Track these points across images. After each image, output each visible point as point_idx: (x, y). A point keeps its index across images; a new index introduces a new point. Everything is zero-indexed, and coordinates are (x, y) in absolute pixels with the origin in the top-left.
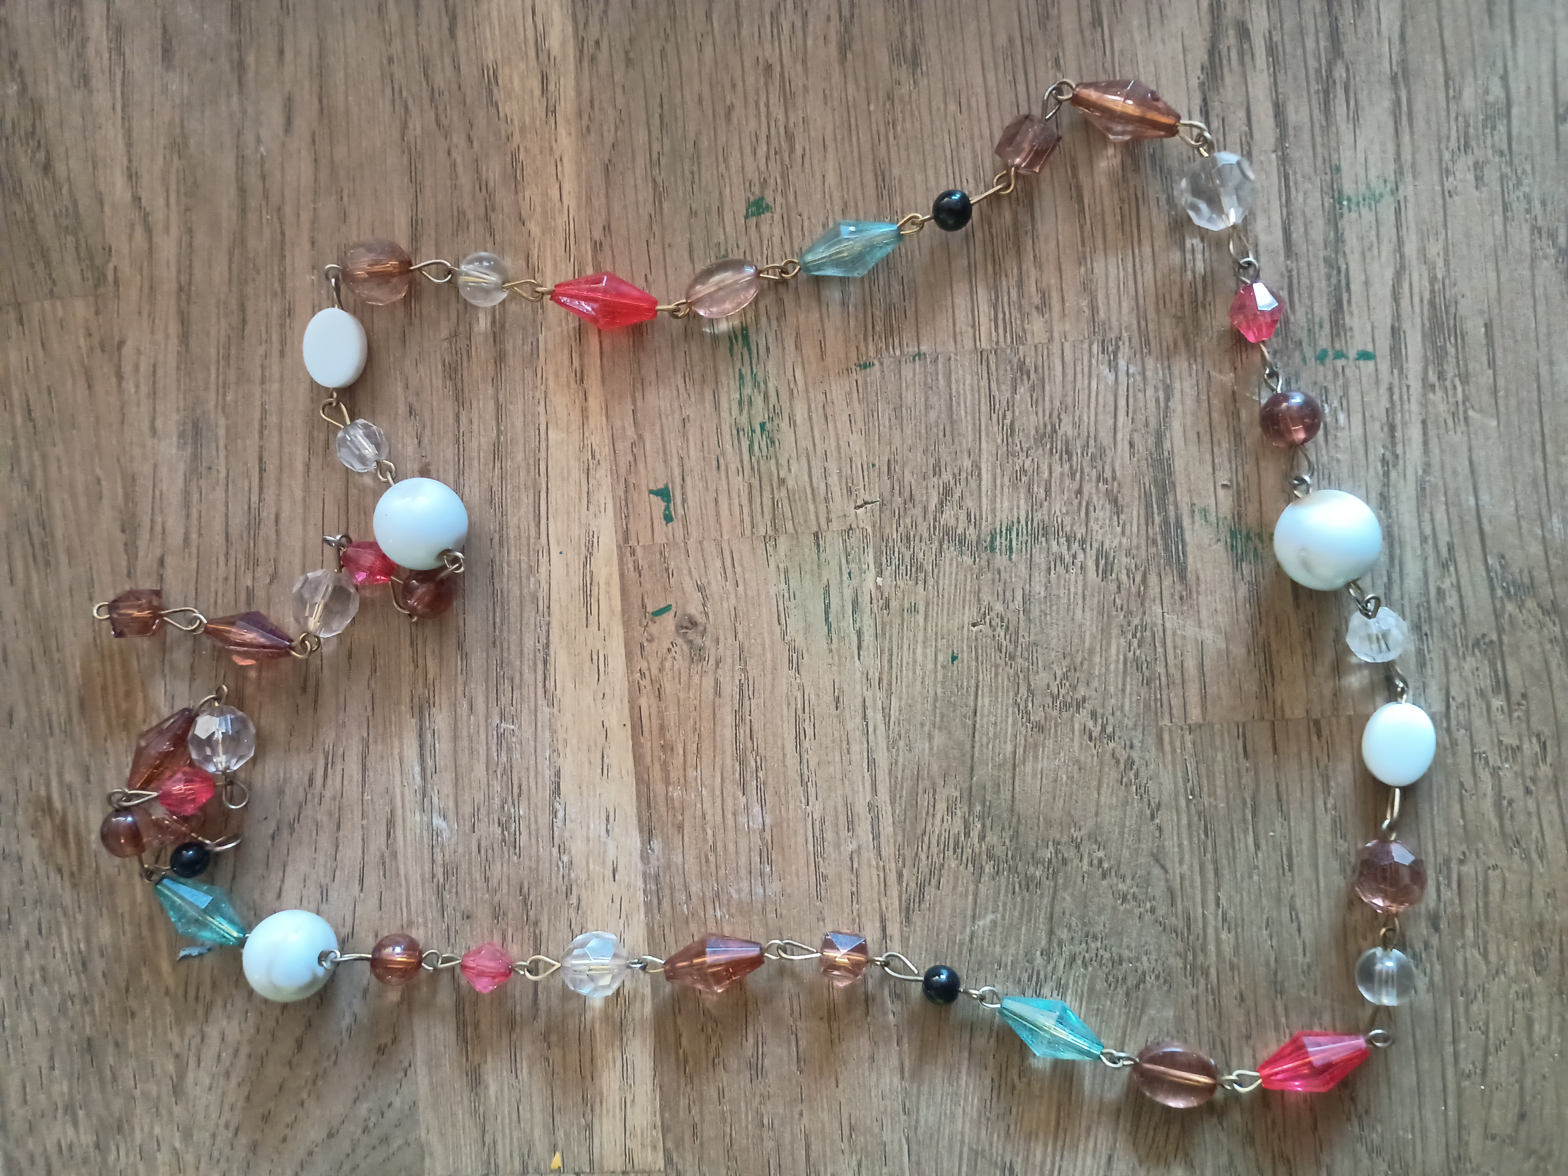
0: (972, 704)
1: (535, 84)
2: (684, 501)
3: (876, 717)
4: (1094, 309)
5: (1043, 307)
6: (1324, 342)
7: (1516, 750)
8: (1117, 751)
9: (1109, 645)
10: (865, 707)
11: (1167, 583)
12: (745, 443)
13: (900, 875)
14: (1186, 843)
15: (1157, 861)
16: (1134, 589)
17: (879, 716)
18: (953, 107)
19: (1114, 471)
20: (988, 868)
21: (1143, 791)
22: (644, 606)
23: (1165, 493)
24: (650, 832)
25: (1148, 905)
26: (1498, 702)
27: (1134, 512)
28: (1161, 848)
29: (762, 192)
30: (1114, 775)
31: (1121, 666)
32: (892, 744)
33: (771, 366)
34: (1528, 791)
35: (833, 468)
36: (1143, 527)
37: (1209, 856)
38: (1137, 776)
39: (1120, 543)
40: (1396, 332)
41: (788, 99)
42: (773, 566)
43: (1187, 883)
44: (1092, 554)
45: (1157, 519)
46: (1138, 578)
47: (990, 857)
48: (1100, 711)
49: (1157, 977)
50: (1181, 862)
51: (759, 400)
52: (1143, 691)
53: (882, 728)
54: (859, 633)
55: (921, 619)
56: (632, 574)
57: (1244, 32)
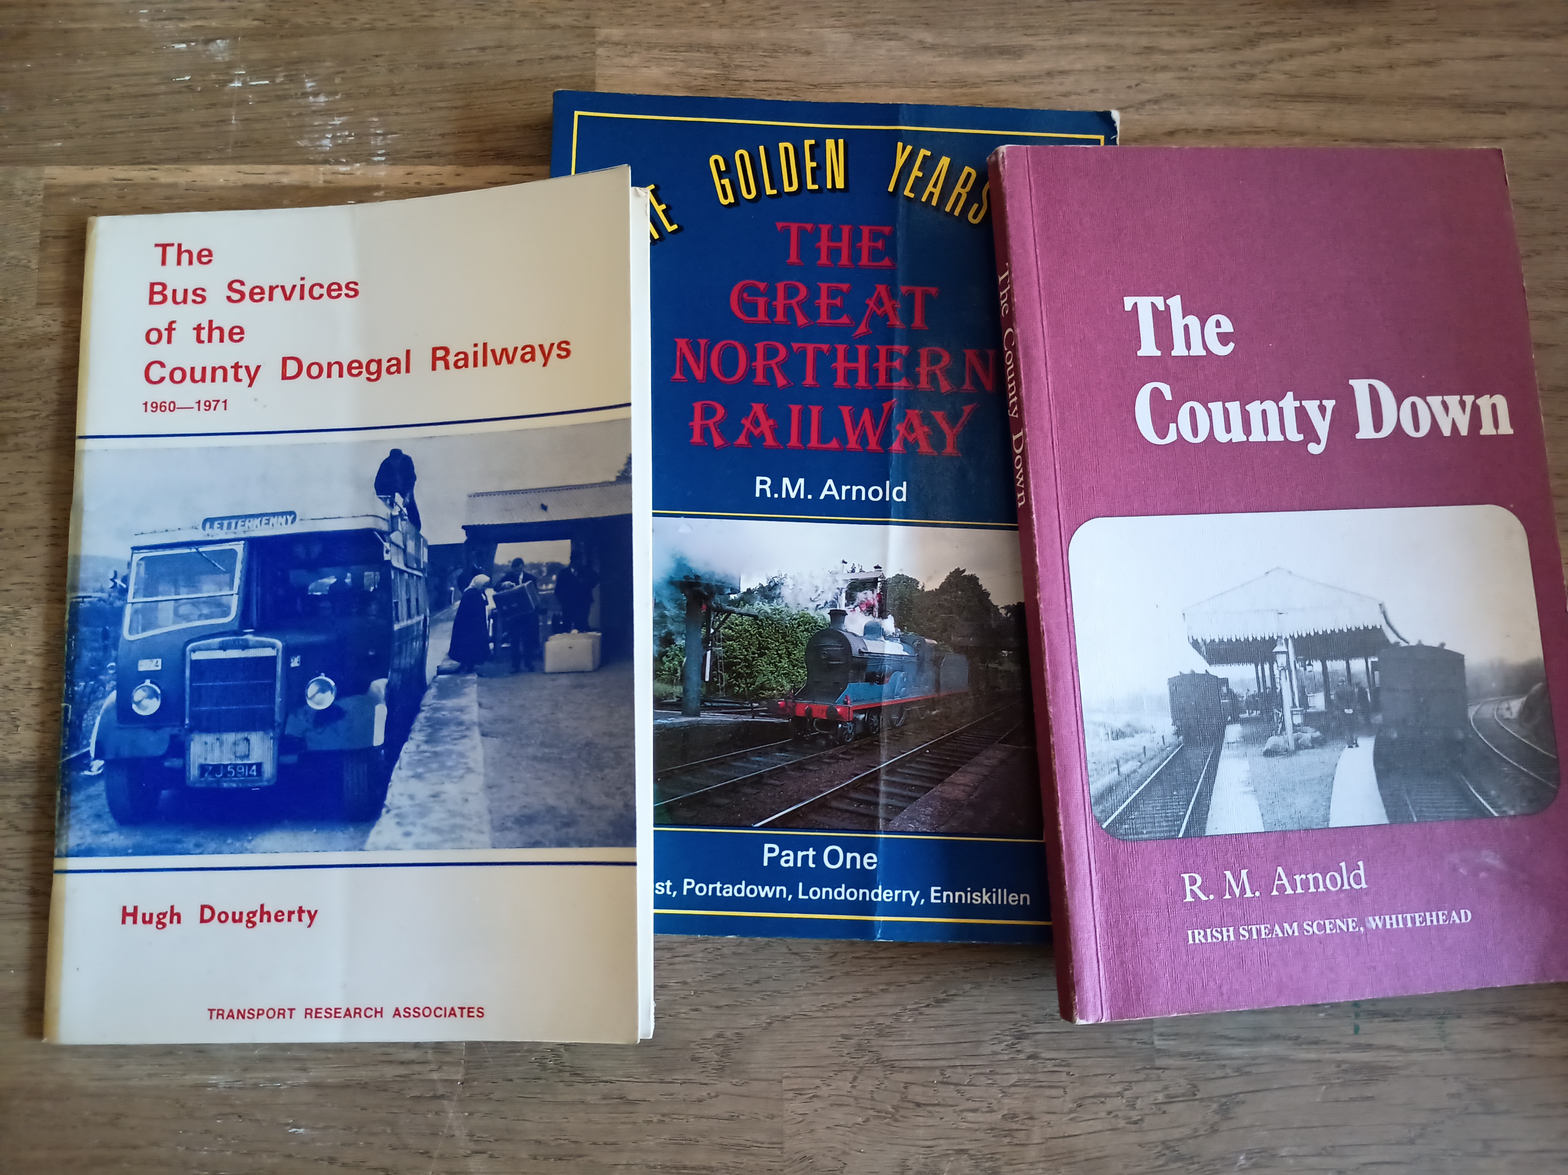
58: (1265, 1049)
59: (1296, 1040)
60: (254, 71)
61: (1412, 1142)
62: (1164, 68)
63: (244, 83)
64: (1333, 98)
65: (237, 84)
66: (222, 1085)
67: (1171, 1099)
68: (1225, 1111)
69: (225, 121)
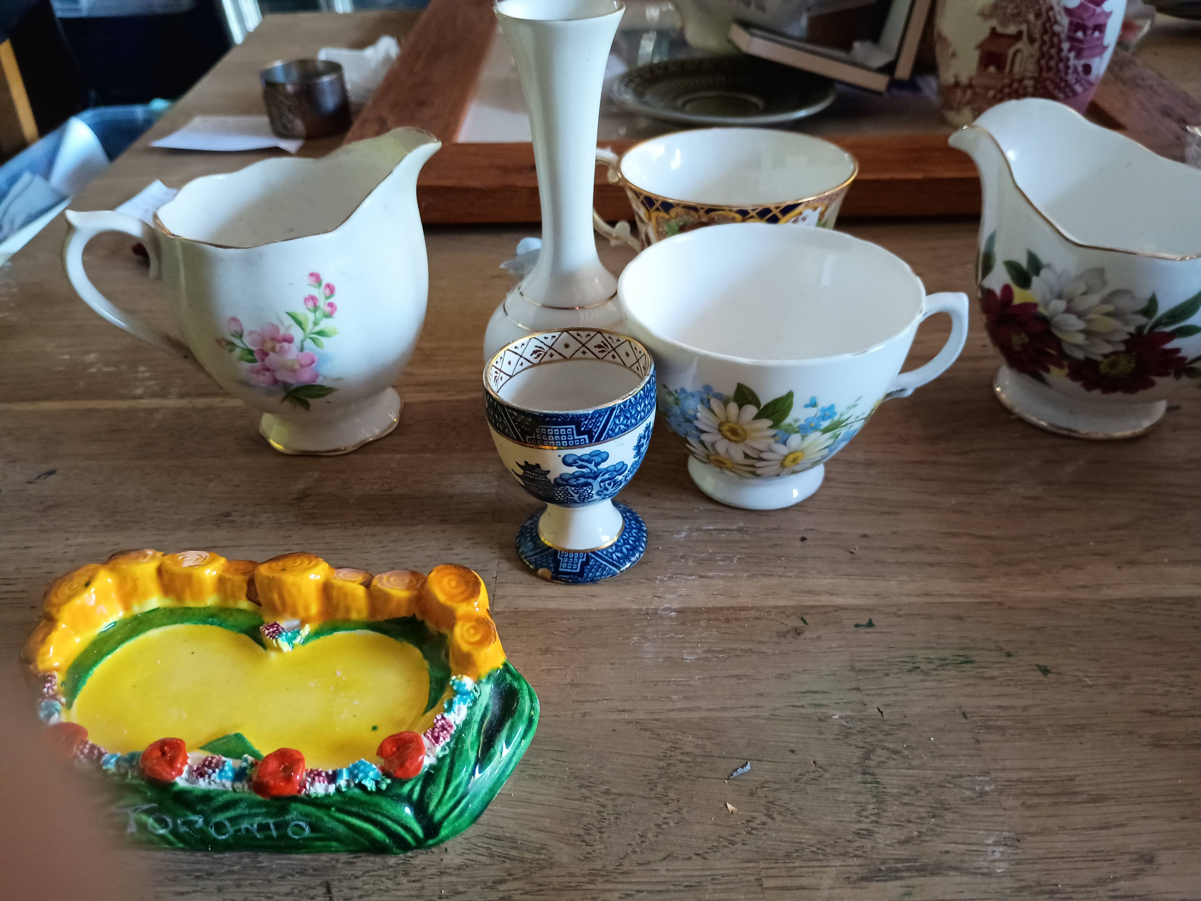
0: (765, 759)
1: (1080, 583)
2: (868, 633)
3: (753, 712)
4: (1032, 834)
5: (1026, 806)
8: (741, 836)
9: (812, 834)
10: (757, 707)
11: (857, 869)
12: (906, 659)
13: (657, 720)
14: (681, 873)
15: (668, 856)
16: (849, 850)
17: (754, 714)
18: (1136, 763)
19: (926, 841)
20: (662, 764)
21: (714, 849)
22: (806, 614)
23: (918, 870)
24: (681, 612)
25: (638, 850)
27: (902, 852)
28: (676, 858)
29: (1054, 673)
30: (725, 834)
31: (797, 840)
32: (737, 719)
33: (953, 673)
35: (899, 698)
36: (893, 857)
37: (672, 887)
38: (726, 846)
39: (879, 843)
41: (1112, 686)
42: (836, 669)
43: (653, 873)
44: (870, 827)
45: (900, 865)
46: (858, 853)
47: (668, 765)
48: (766, 827)
49: (589, 853)
50: (668, 870)
51: (932, 666)
52: (782, 853)
53: (746, 715)
54: (803, 707)
55: (815, 736)
56: (824, 610)
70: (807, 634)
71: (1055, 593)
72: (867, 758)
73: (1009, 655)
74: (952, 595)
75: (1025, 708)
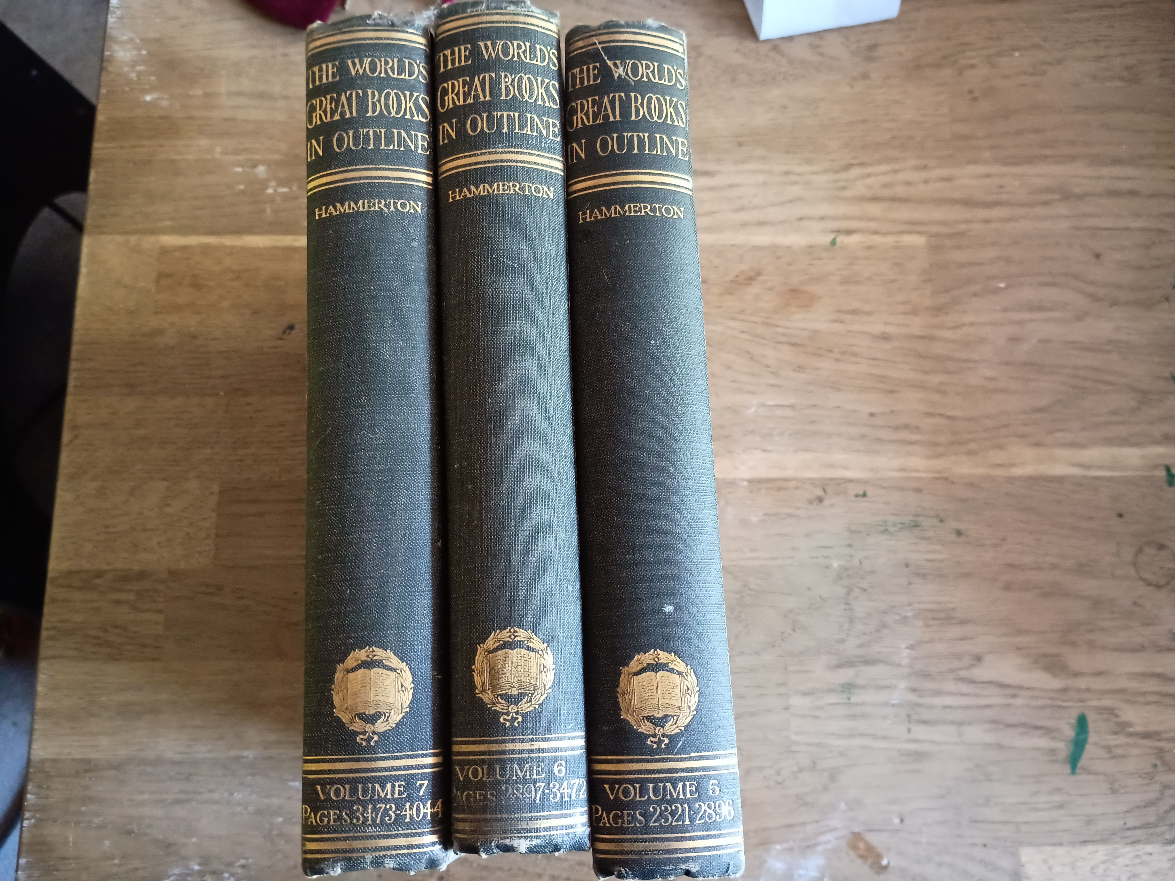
0: (793, 594)
1: (999, 462)
2: (862, 501)
3: (789, 561)
4: (925, 642)
5: (927, 626)
6: (914, 717)
7: (779, 774)
8: (778, 642)
9: (814, 641)
10: (792, 558)
11: (835, 661)
12: (881, 523)
13: (736, 566)
16: (832, 650)
18: (991, 600)
19: (871, 646)
21: (764, 649)
22: (827, 485)
23: (864, 662)
24: (750, 482)
26: (795, 769)
27: (858, 652)
29: (964, 535)
30: (770, 640)
31: (806, 645)
32: (780, 566)
33: (907, 534)
34: (765, 777)
35: (873, 553)
36: (853, 654)
38: (770, 648)
39: (847, 647)
40: (916, 741)
41: (994, 546)
42: (839, 529)
44: (844, 637)
45: (856, 659)
46: (836, 652)
48: (791, 636)
51: (895, 529)
52: (798, 652)
53: (785, 563)
54: (817, 558)
55: (822, 578)
56: (838, 482)
57: (1014, 696)
58: (857, 742)
59: (874, 736)
60: (281, 183)
61: (943, 797)
62: (796, 183)
63: (275, 190)
64: (893, 199)
65: (270, 191)
66: (251, 757)
67: (801, 770)
68: (833, 778)
69: (263, 211)
70: (827, 502)
71: (981, 471)
72: (848, 594)
73: (942, 521)
74: (918, 471)
75: (942, 561)
